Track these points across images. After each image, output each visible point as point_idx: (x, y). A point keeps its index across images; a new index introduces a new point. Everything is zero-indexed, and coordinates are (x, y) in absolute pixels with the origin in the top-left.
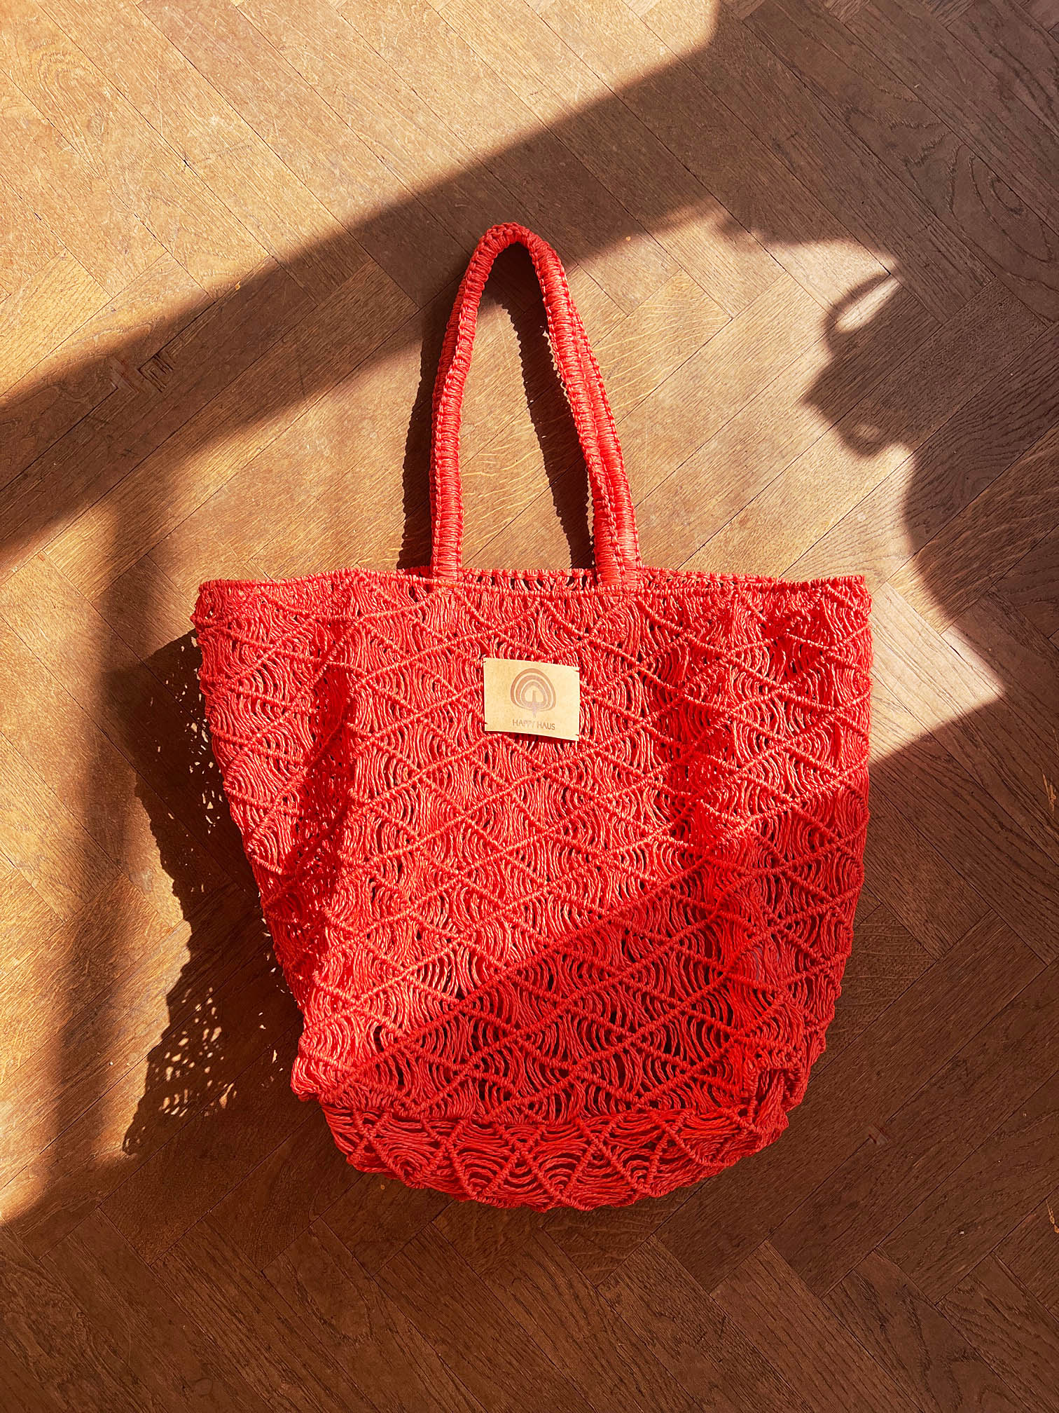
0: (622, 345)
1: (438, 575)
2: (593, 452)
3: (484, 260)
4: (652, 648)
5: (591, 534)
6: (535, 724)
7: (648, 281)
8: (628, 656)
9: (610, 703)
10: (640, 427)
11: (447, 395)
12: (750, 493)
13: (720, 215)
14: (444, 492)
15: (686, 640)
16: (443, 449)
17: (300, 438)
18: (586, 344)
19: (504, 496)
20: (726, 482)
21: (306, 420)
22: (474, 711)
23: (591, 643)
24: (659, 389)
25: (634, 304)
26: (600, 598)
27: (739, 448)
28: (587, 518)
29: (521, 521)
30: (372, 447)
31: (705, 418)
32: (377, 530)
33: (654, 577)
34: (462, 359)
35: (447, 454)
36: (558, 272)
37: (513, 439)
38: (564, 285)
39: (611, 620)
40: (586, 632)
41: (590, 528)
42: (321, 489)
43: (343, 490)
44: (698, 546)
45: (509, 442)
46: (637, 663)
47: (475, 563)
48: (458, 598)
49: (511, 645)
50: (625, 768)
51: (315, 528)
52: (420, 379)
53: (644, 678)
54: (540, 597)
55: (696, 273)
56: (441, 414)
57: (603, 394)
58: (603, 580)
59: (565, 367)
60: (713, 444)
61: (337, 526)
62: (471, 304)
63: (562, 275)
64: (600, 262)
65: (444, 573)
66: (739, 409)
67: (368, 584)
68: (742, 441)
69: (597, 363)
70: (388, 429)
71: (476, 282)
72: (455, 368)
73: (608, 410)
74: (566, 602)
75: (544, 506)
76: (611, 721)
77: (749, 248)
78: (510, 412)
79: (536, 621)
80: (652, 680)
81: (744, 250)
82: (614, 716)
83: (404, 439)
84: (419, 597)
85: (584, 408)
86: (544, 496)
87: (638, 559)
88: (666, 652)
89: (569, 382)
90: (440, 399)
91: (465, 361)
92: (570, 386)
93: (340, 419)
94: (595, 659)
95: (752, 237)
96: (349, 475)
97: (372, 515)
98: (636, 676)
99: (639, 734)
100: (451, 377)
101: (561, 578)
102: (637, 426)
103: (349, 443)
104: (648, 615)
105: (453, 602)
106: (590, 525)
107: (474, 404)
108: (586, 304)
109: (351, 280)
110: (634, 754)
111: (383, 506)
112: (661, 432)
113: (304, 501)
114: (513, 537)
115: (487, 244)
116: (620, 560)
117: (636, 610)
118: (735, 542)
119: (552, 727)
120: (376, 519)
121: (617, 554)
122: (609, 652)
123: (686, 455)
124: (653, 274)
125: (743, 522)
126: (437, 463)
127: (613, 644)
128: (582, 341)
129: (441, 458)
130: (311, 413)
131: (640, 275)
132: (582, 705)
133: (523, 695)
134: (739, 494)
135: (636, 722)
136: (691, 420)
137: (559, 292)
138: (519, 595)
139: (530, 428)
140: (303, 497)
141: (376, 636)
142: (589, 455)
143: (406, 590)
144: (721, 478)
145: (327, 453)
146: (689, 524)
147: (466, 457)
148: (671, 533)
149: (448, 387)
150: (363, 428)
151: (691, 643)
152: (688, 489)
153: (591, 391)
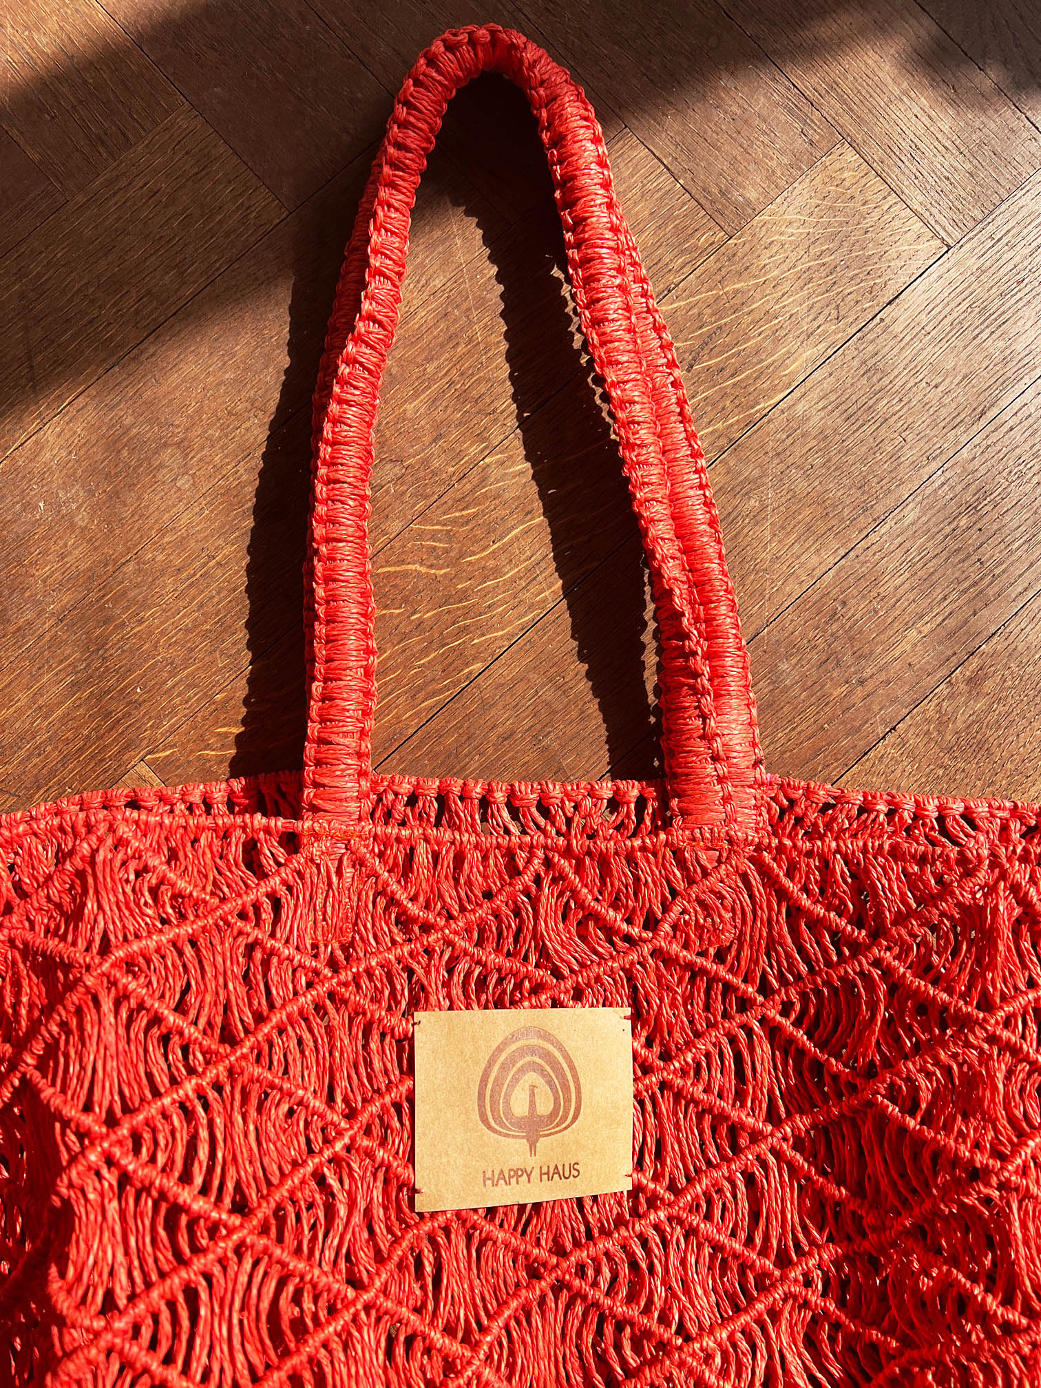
0: (718, 298)
1: (315, 809)
2: (661, 530)
3: (425, 101)
4: (792, 967)
5: (652, 699)
6: (535, 1174)
7: (774, 163)
8: (737, 981)
9: (698, 1092)
10: (756, 473)
11: (341, 402)
12: (989, 618)
13: (922, 29)
14: (331, 620)
15: (877, 963)
16: (331, 520)
17: (24, 485)
18: (644, 294)
19: (466, 615)
20: (938, 593)
21: (39, 448)
22: (389, 1167)
23: (657, 953)
24: (797, 394)
25: (744, 213)
26: (678, 853)
27: (963, 522)
28: (642, 667)
29: (504, 671)
30: (181, 506)
31: (895, 456)
32: (189, 687)
33: (793, 802)
34: (375, 321)
35: (342, 532)
36: (588, 134)
37: (485, 495)
38: (602, 164)
39: (701, 903)
40: (646, 927)
41: (649, 687)
42: (67, 598)
43: (116, 600)
44: (881, 730)
45: (476, 502)
46: (760, 999)
47: (401, 761)
48: (359, 862)
49: (479, 962)
50: (736, 1256)
51: (52, 684)
52: (286, 362)
53: (773, 1031)
54: (546, 848)
55: (876, 153)
56: (327, 442)
57: (681, 403)
58: (684, 813)
59: (603, 344)
60: (911, 513)
61: (101, 677)
62: (397, 199)
63: (596, 140)
64: (672, 123)
65: (328, 806)
66: (964, 439)
67: (138, 855)
68: (972, 508)
69: (667, 336)
70: (217, 469)
71: (408, 150)
72: (359, 340)
73: (691, 437)
74: (603, 862)
75: (551, 640)
76: (701, 1132)
77: (982, 102)
78: (480, 437)
79: (535, 902)
80: (792, 1040)
81: (971, 106)
82: (708, 1119)
83: (250, 490)
84: (268, 863)
85: (644, 434)
86: (551, 617)
87: (757, 763)
88: (827, 983)
89: (611, 376)
90: (324, 407)
91: (381, 324)
92: (613, 384)
93: (113, 444)
94: (663, 986)
95: (987, 79)
96: (130, 568)
97: (177, 654)
98: (756, 1026)
99: (764, 1164)
100: (352, 361)
101: (588, 802)
102: (750, 471)
103: (131, 497)
104: (783, 894)
105: (348, 872)
106: (651, 679)
107: (403, 418)
108: (642, 209)
109: (140, 148)
110: (755, 1215)
111: (205, 635)
112: (801, 486)
113: (29, 623)
114: (486, 705)
115: (432, 62)
116: (722, 769)
117: (755, 879)
118: (960, 725)
119: (572, 1171)
120: (186, 663)
121: (716, 758)
122: (696, 973)
123: (855, 536)
124: (782, 152)
125: (974, 682)
126: (316, 552)
127: (703, 954)
128: (636, 288)
129: (327, 540)
130: (50, 433)
131: (758, 151)
132: (638, 1097)
133: (507, 1102)
134: (966, 622)
135: (756, 1137)
136: (864, 461)
137: (591, 179)
138: (499, 846)
139: (522, 473)
140: (29, 616)
141: (141, 1006)
142: (655, 539)
143: (235, 851)
144: (928, 583)
145: (81, 519)
146: (862, 682)
147: (384, 533)
148: (824, 701)
149: (344, 383)
150: (161, 466)
151: (888, 972)
152: (858, 608)
153: (655, 395)
